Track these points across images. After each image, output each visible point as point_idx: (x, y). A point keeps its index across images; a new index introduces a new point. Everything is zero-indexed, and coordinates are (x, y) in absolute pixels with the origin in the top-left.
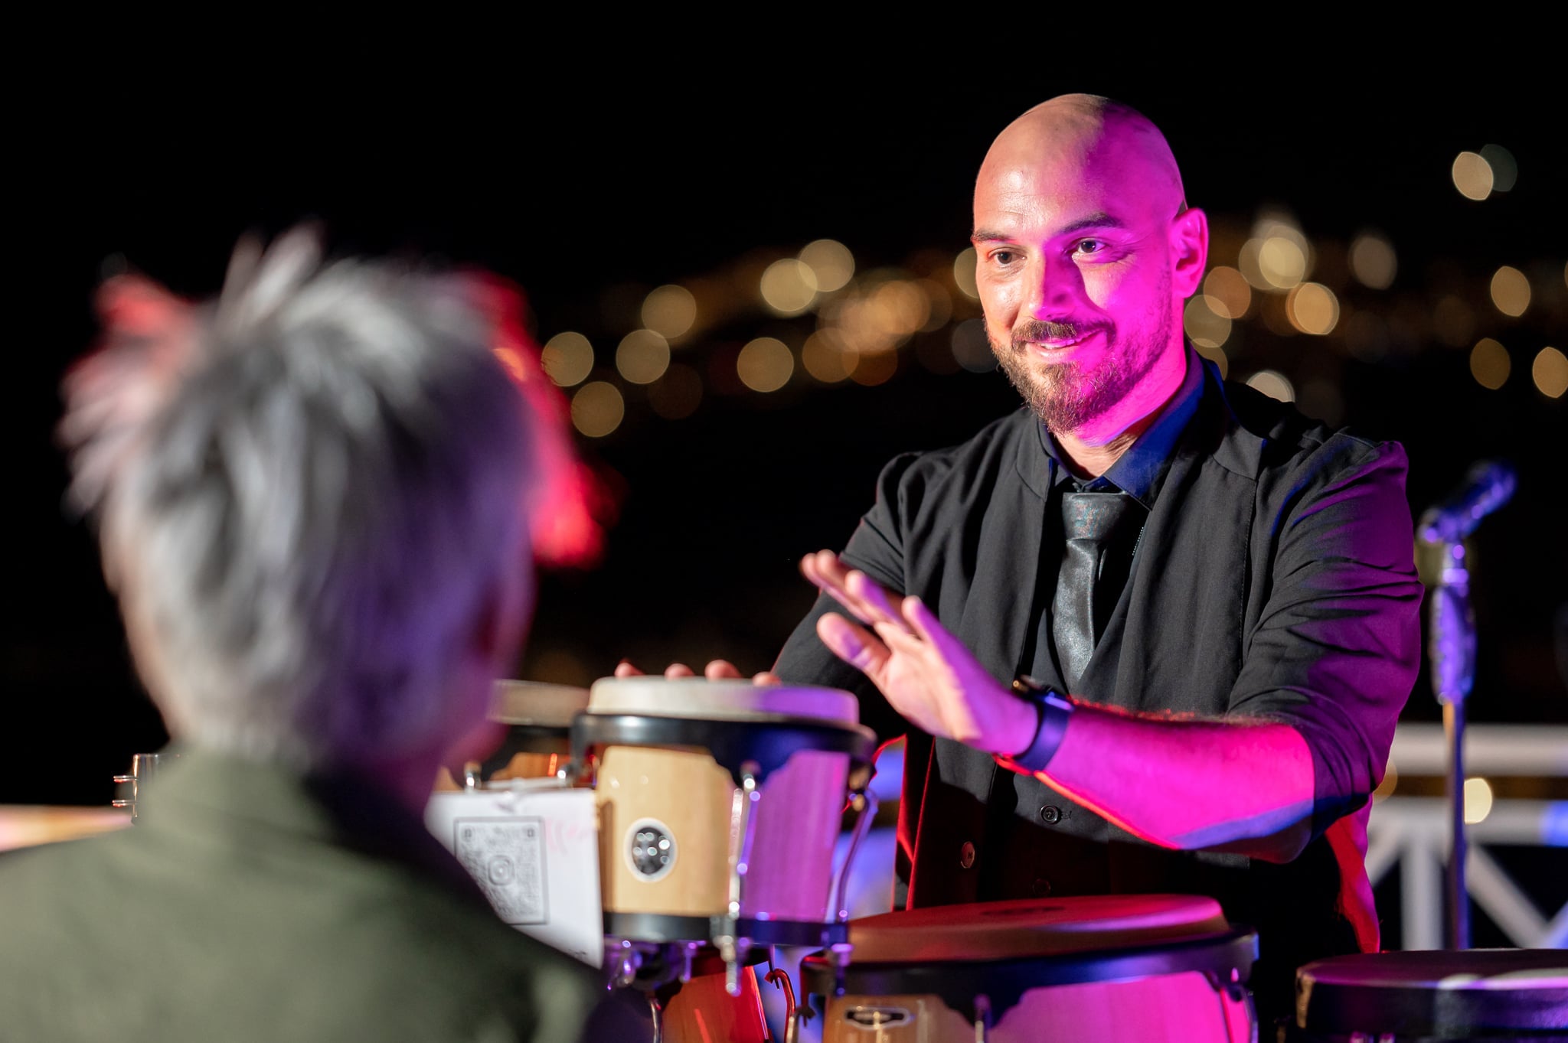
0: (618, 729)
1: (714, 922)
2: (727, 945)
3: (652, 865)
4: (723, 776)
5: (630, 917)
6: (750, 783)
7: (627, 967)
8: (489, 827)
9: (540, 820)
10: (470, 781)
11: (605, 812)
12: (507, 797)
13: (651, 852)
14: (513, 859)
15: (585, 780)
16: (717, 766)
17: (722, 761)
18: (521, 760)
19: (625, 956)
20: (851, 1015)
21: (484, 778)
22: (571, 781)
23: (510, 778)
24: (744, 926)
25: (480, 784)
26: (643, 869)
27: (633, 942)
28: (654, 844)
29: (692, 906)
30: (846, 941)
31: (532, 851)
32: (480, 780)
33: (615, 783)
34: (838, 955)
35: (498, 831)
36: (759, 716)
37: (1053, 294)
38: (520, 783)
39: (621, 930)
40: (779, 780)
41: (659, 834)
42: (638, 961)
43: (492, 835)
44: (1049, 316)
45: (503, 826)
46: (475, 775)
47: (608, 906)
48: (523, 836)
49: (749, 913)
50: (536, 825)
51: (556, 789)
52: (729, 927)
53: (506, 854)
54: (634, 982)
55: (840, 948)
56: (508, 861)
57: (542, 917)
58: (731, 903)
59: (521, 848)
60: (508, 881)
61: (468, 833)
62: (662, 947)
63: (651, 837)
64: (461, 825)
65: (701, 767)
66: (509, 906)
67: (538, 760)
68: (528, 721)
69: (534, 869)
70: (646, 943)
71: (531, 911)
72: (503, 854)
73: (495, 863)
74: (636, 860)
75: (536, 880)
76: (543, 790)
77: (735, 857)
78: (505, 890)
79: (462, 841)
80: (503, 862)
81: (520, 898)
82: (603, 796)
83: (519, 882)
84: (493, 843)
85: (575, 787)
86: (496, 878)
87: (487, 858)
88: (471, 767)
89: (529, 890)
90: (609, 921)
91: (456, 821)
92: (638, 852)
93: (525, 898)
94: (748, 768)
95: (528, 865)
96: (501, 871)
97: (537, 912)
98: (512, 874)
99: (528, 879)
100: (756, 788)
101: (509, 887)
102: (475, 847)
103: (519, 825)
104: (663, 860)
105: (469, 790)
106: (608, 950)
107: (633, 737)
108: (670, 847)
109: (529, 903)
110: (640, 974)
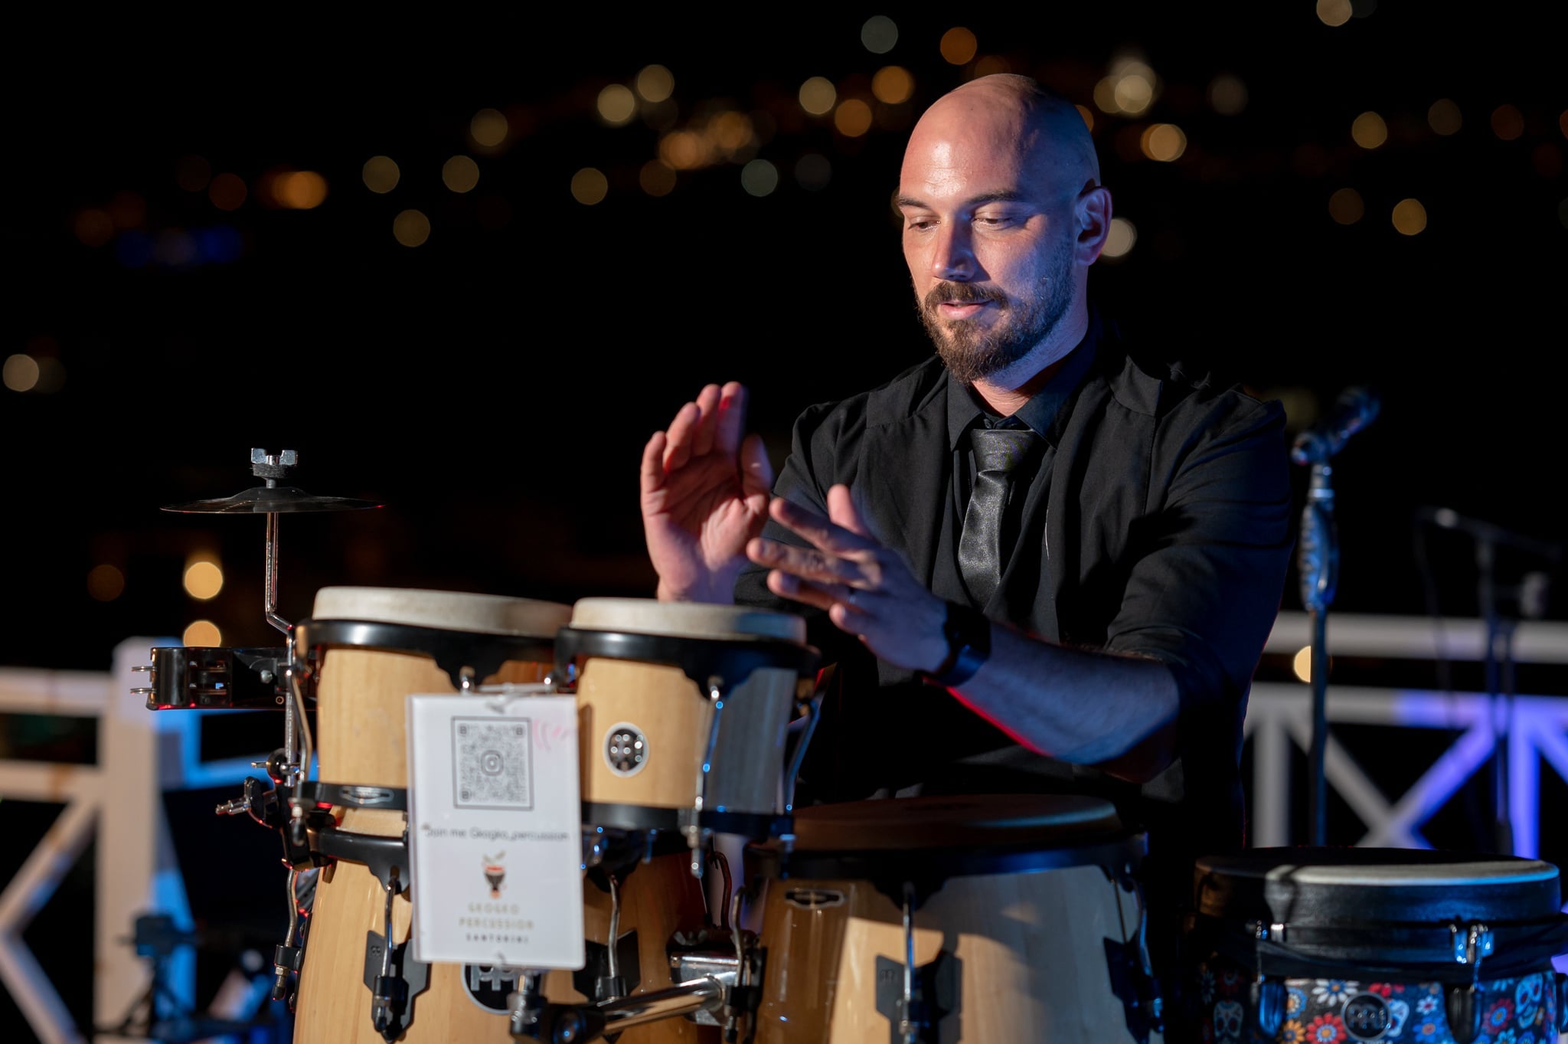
0: (601, 644)
1: (681, 813)
2: (692, 832)
3: (630, 763)
4: (691, 687)
5: (606, 807)
6: (715, 694)
7: (597, 849)
8: (482, 724)
9: (528, 720)
10: (466, 685)
11: (585, 715)
12: (500, 699)
13: (627, 751)
14: (503, 754)
15: (568, 687)
16: (685, 677)
17: (690, 674)
18: (508, 667)
19: (596, 839)
20: (791, 896)
21: (477, 682)
22: (554, 687)
23: (500, 682)
24: (707, 818)
25: (473, 687)
26: (619, 767)
27: (605, 829)
28: (630, 745)
29: (662, 800)
30: (791, 832)
31: (520, 746)
32: (473, 684)
33: (594, 690)
34: (784, 844)
35: (490, 728)
36: (725, 636)
38: (509, 687)
39: (595, 817)
40: (739, 692)
41: (634, 737)
42: (605, 844)
43: (484, 732)
45: (495, 724)
46: (470, 680)
47: (587, 797)
48: (512, 733)
49: (710, 807)
50: (525, 724)
51: (543, 693)
52: (695, 818)
53: (498, 749)
54: (601, 863)
55: (787, 838)
56: (499, 756)
57: (527, 804)
58: (695, 799)
59: (510, 745)
60: (499, 773)
61: (463, 730)
62: (630, 833)
63: (626, 738)
64: (458, 723)
65: (672, 678)
66: (499, 794)
67: (523, 667)
68: (515, 632)
69: (522, 763)
70: (619, 830)
71: (518, 799)
72: (494, 749)
73: (487, 757)
74: (612, 758)
75: (523, 772)
76: (529, 694)
77: (699, 759)
78: (495, 781)
79: (457, 736)
80: (494, 756)
81: (508, 787)
82: (584, 701)
83: (508, 774)
84: (485, 739)
85: (559, 692)
86: (488, 770)
87: (480, 752)
88: (466, 672)
89: (517, 782)
90: (587, 809)
91: (454, 719)
92: (614, 750)
93: (513, 788)
94: (714, 681)
95: (516, 759)
96: (492, 763)
97: (524, 800)
98: (502, 767)
99: (516, 772)
100: (720, 699)
101: (499, 777)
102: (470, 742)
103: (509, 724)
104: (637, 759)
105: (464, 693)
106: (584, 834)
107: (614, 651)
108: (642, 748)
109: (517, 792)
110: (606, 854)
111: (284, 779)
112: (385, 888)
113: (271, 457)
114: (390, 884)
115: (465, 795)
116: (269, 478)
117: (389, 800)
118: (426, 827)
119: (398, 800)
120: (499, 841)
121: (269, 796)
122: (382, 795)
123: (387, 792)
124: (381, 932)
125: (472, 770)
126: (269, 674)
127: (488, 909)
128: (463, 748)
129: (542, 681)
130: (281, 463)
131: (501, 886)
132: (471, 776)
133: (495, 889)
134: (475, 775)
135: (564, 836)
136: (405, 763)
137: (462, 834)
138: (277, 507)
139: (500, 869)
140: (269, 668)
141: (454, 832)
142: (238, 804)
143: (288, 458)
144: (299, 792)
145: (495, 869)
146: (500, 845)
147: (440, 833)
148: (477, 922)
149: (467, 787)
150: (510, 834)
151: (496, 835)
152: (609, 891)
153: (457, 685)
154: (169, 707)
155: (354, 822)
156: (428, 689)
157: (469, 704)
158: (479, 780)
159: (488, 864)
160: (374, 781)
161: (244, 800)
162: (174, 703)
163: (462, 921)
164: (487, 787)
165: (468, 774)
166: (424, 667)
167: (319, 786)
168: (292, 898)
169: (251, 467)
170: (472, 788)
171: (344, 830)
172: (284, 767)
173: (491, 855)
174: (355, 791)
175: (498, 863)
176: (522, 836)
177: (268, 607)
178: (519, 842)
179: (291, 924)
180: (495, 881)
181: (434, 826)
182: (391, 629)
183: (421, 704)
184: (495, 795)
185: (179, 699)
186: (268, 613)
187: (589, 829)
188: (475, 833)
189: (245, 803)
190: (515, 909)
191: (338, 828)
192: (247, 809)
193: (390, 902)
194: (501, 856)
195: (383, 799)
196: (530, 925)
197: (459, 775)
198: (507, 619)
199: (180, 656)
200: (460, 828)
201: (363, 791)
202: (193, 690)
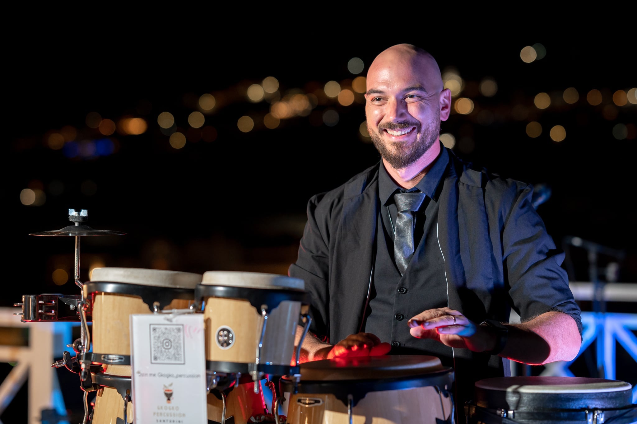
0: (214, 291)
1: (249, 365)
2: (254, 374)
3: (226, 343)
4: (254, 310)
5: (217, 363)
6: (264, 313)
7: (214, 381)
8: (162, 327)
9: (183, 325)
10: (156, 310)
11: (207, 322)
12: (171, 316)
13: (226, 338)
14: (172, 340)
15: (199, 310)
16: (251, 305)
17: (253, 304)
18: (175, 302)
19: (214, 377)
20: (299, 401)
21: (161, 308)
22: (194, 310)
23: (171, 309)
24: (261, 367)
25: (159, 311)
26: (222, 345)
27: (217, 372)
28: (227, 336)
29: (242, 360)
30: (299, 373)
31: (179, 336)
32: (159, 309)
33: (211, 311)
34: (296, 378)
35: (166, 329)
36: (268, 287)
37: (399, 113)
38: (175, 311)
39: (212, 367)
40: (274, 311)
41: (229, 332)
42: (218, 379)
43: (164, 330)
44: (397, 122)
45: (168, 327)
46: (157, 308)
47: (209, 359)
48: (176, 331)
49: (262, 362)
50: (181, 327)
51: (189, 313)
52: (255, 368)
53: (169, 338)
54: (217, 387)
55: (296, 375)
56: (170, 341)
57: (183, 362)
58: (256, 359)
59: (175, 336)
60: (170, 348)
61: (155, 330)
62: (228, 374)
63: (226, 332)
64: (152, 326)
65: (245, 306)
66: (170, 358)
67: (182, 302)
68: (178, 287)
69: (180, 344)
70: (223, 373)
71: (179, 360)
72: (168, 338)
73: (165, 341)
74: (219, 341)
75: (180, 348)
76: (184, 313)
77: (257, 341)
78: (169, 351)
79: (152, 332)
80: (168, 341)
81: (174, 355)
82: (207, 317)
83: (174, 349)
84: (164, 333)
85: (197, 312)
86: (165, 347)
87: (162, 339)
88: (156, 304)
89: (178, 352)
90: (208, 364)
91: (150, 325)
92: (220, 338)
93: (176, 355)
94: (264, 307)
95: (177, 342)
96: (167, 344)
97: (181, 360)
98: (171, 346)
99: (177, 348)
100: (266, 315)
101: (170, 350)
102: (157, 335)
103: (174, 327)
104: (230, 342)
105: (155, 313)
106: (207, 375)
107: (220, 294)
108: (232, 337)
109: (178, 357)
110: (219, 384)
111: (80, 351)
112: (124, 399)
113: (77, 212)
114: (126, 397)
115: (156, 358)
116: (77, 222)
117: (123, 360)
118: (139, 372)
119: (127, 360)
120: (170, 378)
121: (74, 359)
122: (120, 358)
123: (122, 357)
124: (122, 418)
125: (158, 347)
126: (73, 306)
127: (166, 408)
128: (154, 337)
129: (189, 308)
130: (81, 215)
131: (171, 398)
132: (158, 350)
133: (169, 399)
134: (160, 349)
135: (198, 376)
136: (129, 345)
137: (154, 375)
138: (79, 234)
139: (171, 391)
140: (74, 304)
141: (151, 375)
142: (60, 363)
143: (84, 213)
144: (84, 357)
145: (168, 391)
146: (171, 380)
147: (145, 375)
148: (161, 414)
149: (156, 355)
150: (175, 376)
151: (169, 376)
152: (222, 399)
153: (152, 310)
154: (30, 321)
155: (112, 370)
156: (139, 312)
157: (157, 318)
158: (161, 351)
159: (165, 389)
160: (116, 353)
161: (63, 361)
162: (32, 319)
163: (154, 414)
164: (165, 354)
165: (157, 349)
166: (138, 302)
167: (93, 355)
168: (85, 403)
169: (69, 217)
170: (158, 355)
171: (107, 374)
172: (80, 347)
173: (167, 385)
174: (108, 357)
175: (170, 388)
176: (180, 376)
177: (76, 277)
178: (179, 378)
179: (85, 415)
180: (169, 396)
181: (142, 372)
182: (123, 286)
183: (136, 319)
184: (168, 358)
185: (34, 317)
186: (76, 280)
187: (210, 373)
188: (160, 375)
189: (63, 362)
190: (177, 408)
191: (104, 373)
192: (64, 365)
193: (126, 405)
194: (171, 385)
195: (120, 360)
196: (184, 415)
197: (153, 349)
198: (174, 281)
199: (34, 299)
200: (153, 373)
201: (111, 357)
202: (40, 313)
